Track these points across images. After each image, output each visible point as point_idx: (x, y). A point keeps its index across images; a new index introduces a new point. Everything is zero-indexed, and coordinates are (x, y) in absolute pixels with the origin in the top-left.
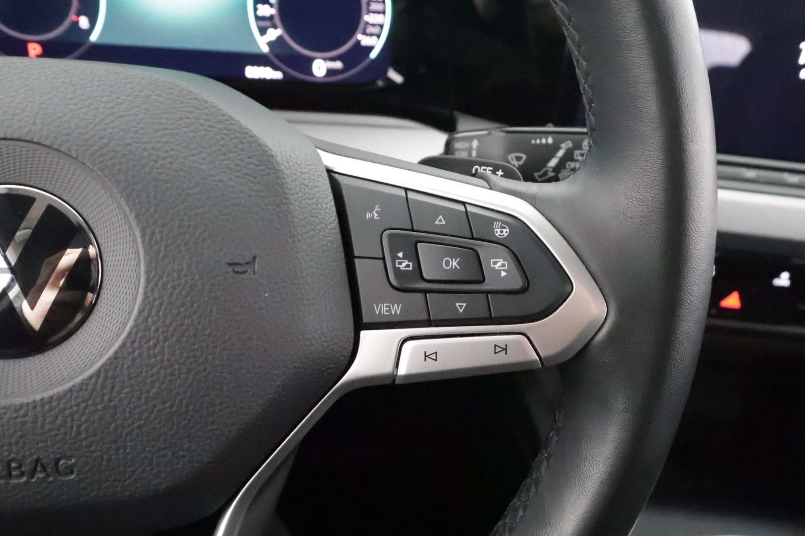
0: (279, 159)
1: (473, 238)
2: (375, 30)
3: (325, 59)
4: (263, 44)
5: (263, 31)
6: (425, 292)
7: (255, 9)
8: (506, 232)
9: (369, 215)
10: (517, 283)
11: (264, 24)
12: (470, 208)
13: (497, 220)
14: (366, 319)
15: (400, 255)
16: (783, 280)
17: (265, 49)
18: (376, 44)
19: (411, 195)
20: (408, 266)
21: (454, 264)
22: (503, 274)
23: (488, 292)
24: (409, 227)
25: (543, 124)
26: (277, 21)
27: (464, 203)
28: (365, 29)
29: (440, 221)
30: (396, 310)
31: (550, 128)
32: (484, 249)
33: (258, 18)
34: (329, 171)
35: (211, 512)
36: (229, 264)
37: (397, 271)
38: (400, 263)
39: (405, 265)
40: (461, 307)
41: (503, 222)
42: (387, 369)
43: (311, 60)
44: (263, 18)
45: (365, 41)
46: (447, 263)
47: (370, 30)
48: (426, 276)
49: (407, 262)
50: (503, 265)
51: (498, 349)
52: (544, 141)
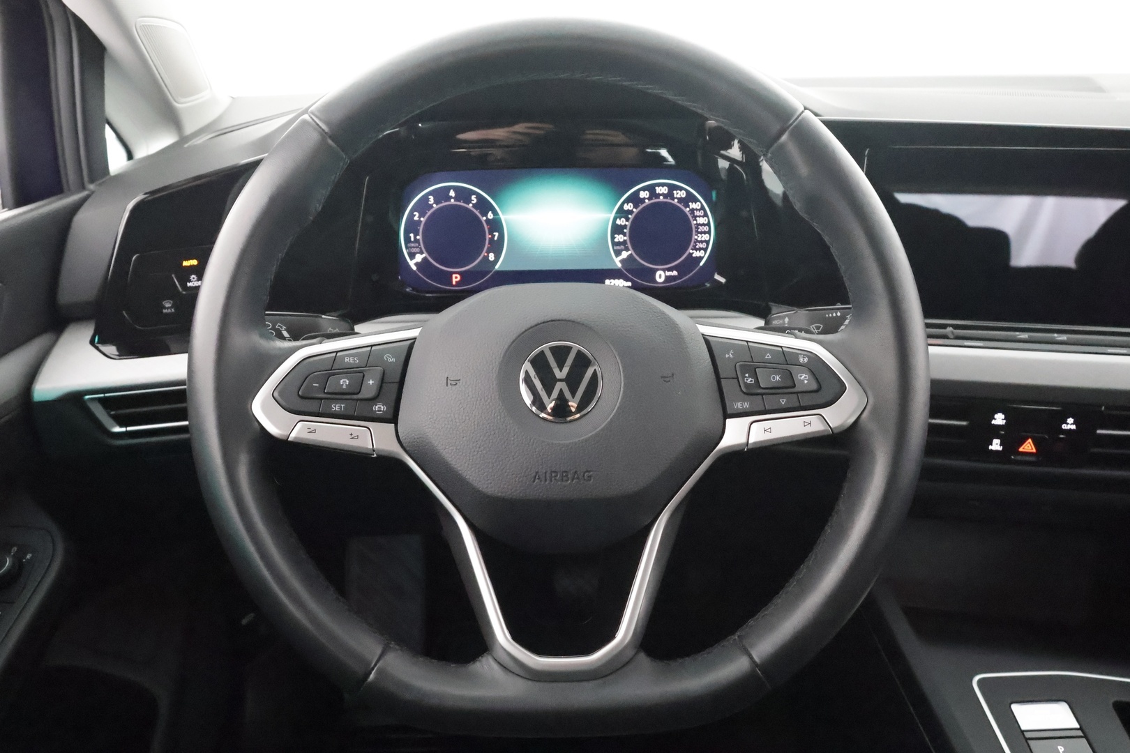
0: (680, 326)
1: (788, 364)
2: (704, 246)
3: (664, 270)
4: (617, 262)
5: (618, 253)
6: (762, 394)
7: (613, 238)
8: (806, 360)
9: (727, 356)
10: (814, 386)
11: (619, 247)
12: (784, 349)
13: (801, 354)
14: (729, 411)
15: (747, 375)
16: (1070, 425)
17: (619, 265)
18: (703, 255)
19: (750, 344)
20: (751, 381)
21: (778, 378)
22: (806, 382)
23: (797, 393)
24: (750, 360)
25: (834, 305)
26: (629, 245)
27: (781, 347)
28: (695, 246)
29: (768, 356)
30: (746, 405)
31: (839, 306)
32: (794, 369)
33: (614, 244)
34: (703, 335)
35: (646, 523)
36: (662, 377)
37: (745, 384)
38: (747, 380)
39: (750, 380)
40: (783, 401)
41: (804, 355)
42: (743, 440)
43: (655, 271)
44: (619, 244)
45: (696, 254)
46: (774, 378)
47: (699, 245)
48: (762, 386)
49: (751, 379)
50: (805, 377)
51: (806, 424)
52: (834, 315)
